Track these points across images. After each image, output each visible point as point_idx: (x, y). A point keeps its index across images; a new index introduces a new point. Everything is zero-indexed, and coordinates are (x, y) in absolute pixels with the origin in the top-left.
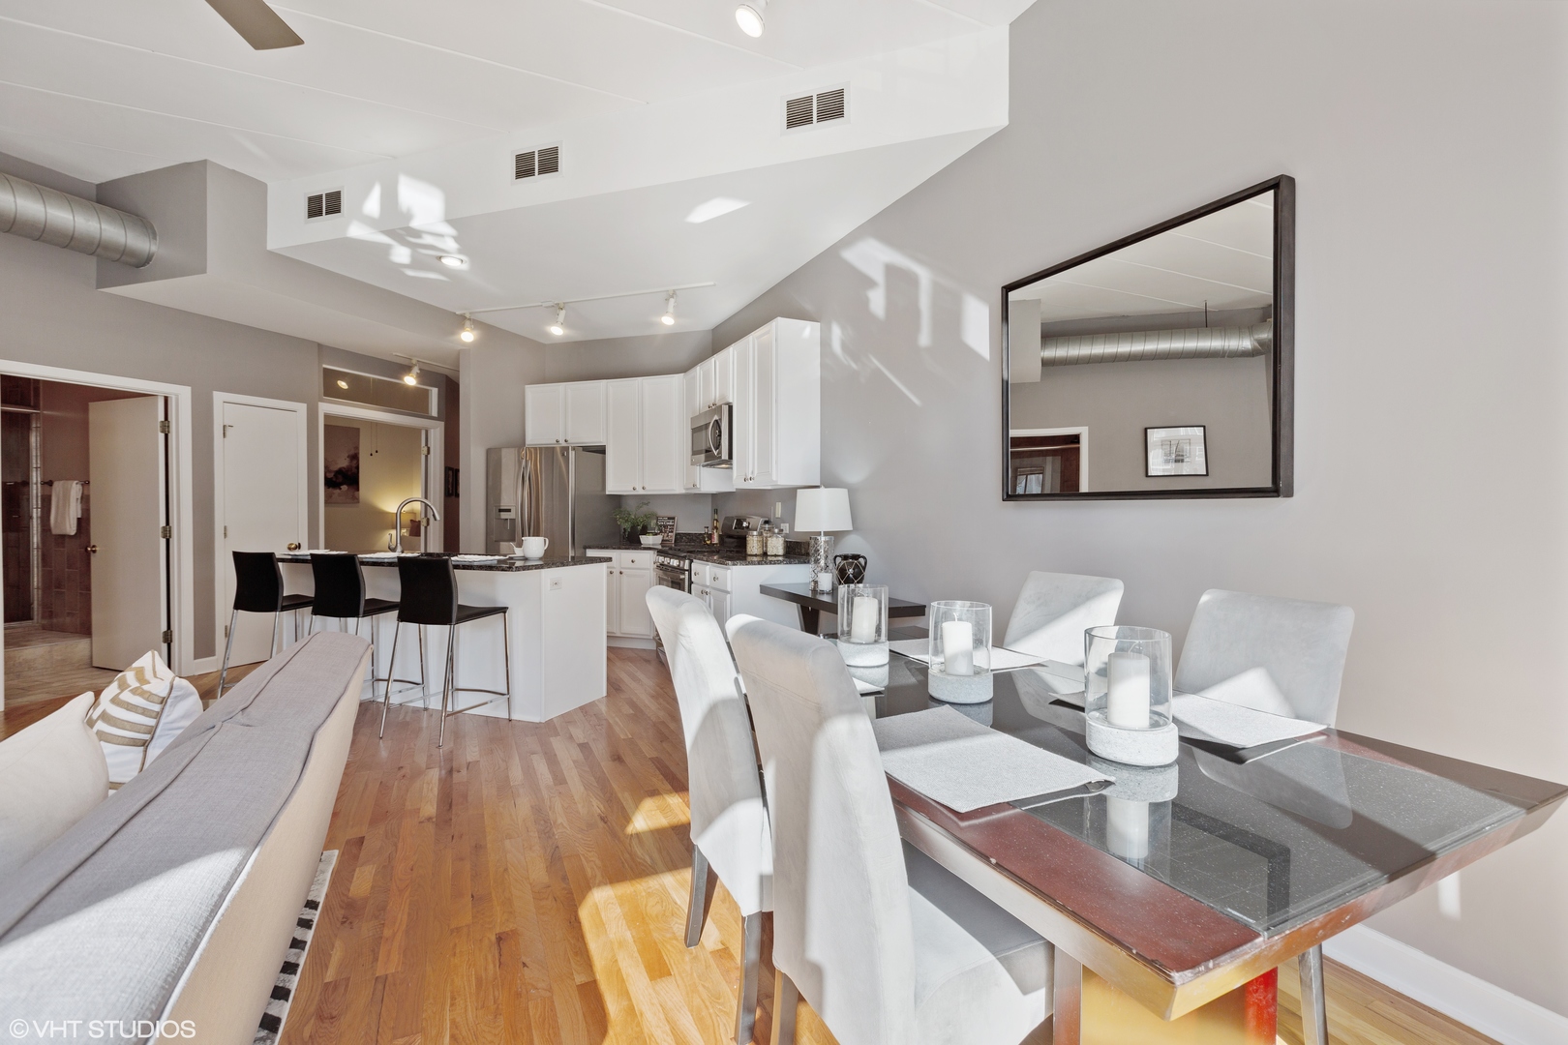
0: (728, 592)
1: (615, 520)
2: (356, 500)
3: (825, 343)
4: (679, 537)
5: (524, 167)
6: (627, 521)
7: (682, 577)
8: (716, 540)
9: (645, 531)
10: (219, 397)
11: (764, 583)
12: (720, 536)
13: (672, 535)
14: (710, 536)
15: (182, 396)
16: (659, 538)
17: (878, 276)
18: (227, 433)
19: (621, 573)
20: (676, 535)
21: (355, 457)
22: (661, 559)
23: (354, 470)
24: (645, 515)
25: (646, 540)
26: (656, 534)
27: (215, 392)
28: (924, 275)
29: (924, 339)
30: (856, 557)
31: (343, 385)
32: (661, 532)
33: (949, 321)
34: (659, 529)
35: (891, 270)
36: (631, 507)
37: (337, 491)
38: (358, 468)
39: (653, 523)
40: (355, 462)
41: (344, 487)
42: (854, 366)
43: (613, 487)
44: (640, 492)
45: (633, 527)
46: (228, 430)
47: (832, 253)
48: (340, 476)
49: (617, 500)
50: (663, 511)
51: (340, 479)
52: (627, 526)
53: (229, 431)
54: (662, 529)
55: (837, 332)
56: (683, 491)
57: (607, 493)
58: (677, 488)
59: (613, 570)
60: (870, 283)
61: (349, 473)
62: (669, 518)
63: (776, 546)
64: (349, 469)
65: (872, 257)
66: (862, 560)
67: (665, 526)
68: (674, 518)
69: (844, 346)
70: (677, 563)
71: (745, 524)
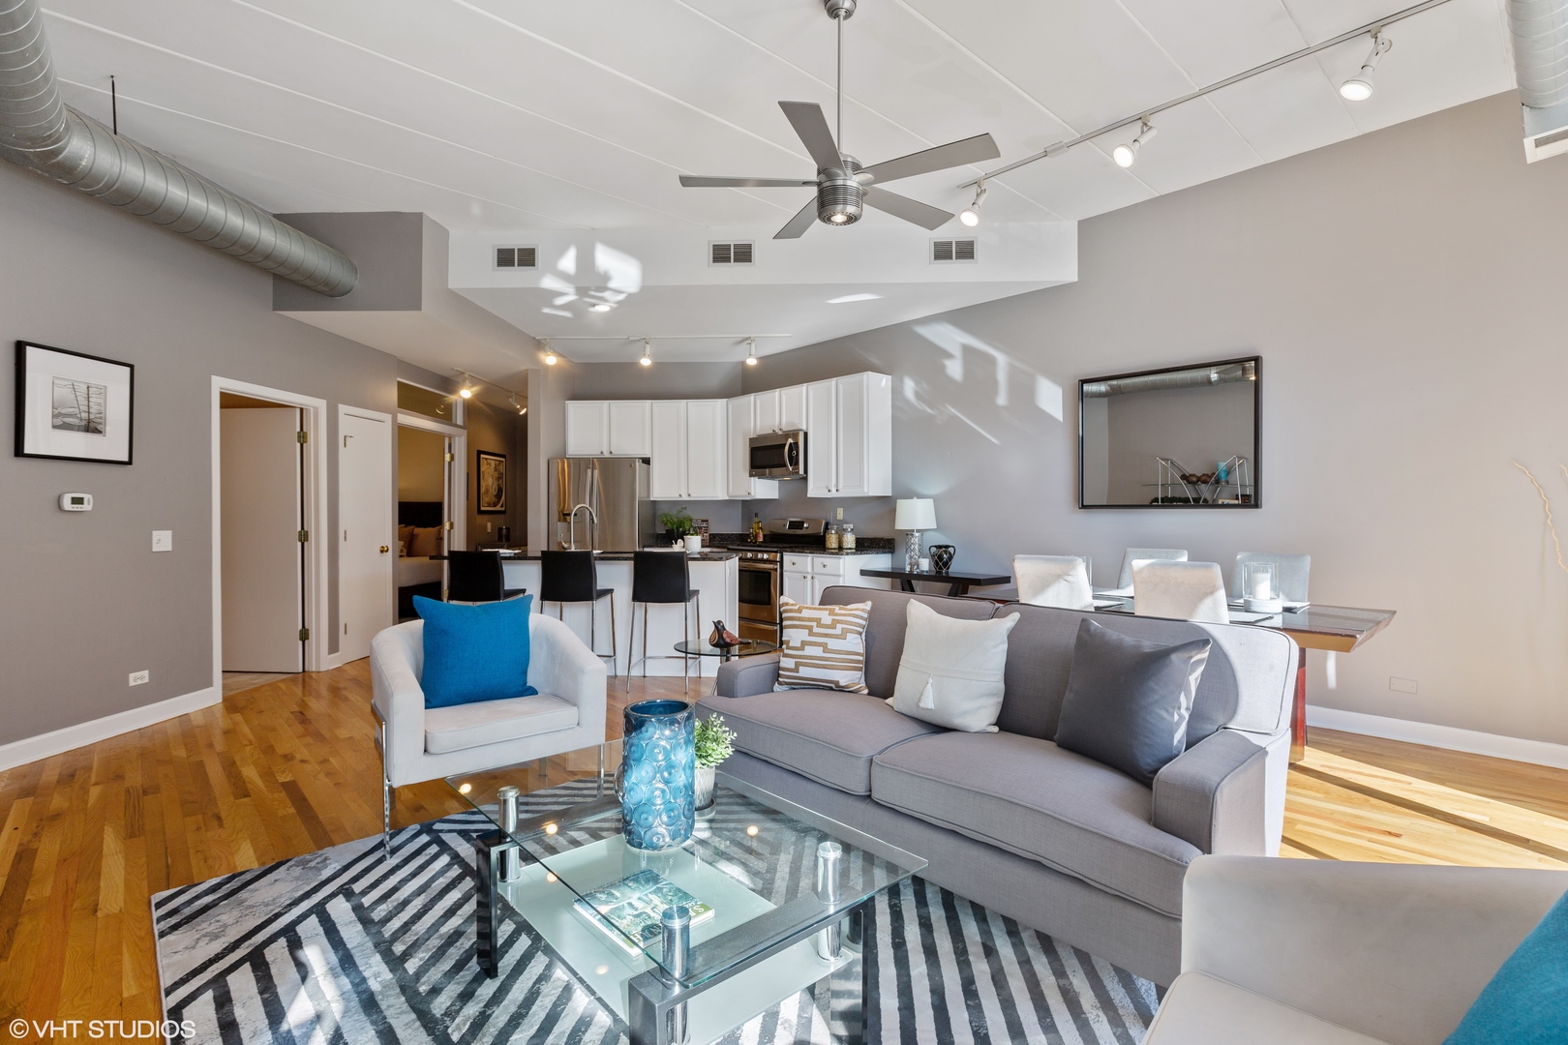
0: (839, 576)
3: (897, 392)
4: (714, 536)
5: (721, 254)
7: (772, 567)
8: (761, 536)
10: (342, 409)
11: (863, 569)
12: (764, 536)
13: (707, 535)
17: (957, 352)
18: (347, 444)
20: (710, 535)
27: (339, 406)
28: (1001, 359)
29: (1002, 400)
30: (947, 547)
33: (1024, 392)
35: (967, 350)
42: (929, 411)
43: (656, 494)
44: (685, 498)
46: (348, 439)
47: (906, 327)
49: (658, 504)
50: (697, 515)
55: (909, 387)
56: (727, 498)
57: (650, 499)
60: (949, 356)
62: (703, 521)
63: (850, 540)
65: (950, 338)
66: (951, 550)
67: (700, 528)
68: (707, 521)
69: (917, 395)
70: (766, 556)
71: (805, 525)
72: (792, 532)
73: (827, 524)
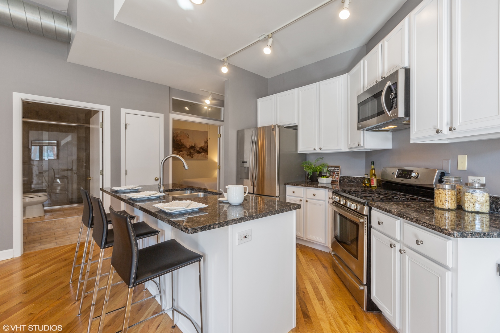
1: (303, 168)
2: (206, 158)
4: (342, 179)
6: (310, 169)
7: (361, 220)
8: (374, 183)
9: (320, 175)
10: (123, 111)
12: (378, 181)
13: (338, 177)
14: (369, 180)
15: (106, 110)
16: (330, 180)
18: (127, 127)
19: (307, 201)
20: (340, 177)
21: (206, 142)
22: (337, 199)
23: (206, 147)
24: (321, 165)
25: (323, 181)
26: (328, 177)
27: (122, 109)
31: (187, 108)
32: (331, 175)
34: (329, 174)
36: (312, 160)
37: (200, 155)
38: (207, 146)
39: (325, 170)
40: (206, 144)
41: (203, 153)
43: (302, 148)
44: (318, 151)
45: (314, 173)
48: (201, 149)
49: (304, 156)
50: (332, 163)
51: (201, 150)
52: (310, 171)
53: (128, 126)
54: (331, 173)
56: (348, 150)
57: (298, 152)
58: (343, 148)
59: (301, 199)
61: (204, 148)
62: (336, 167)
64: (204, 146)
67: (333, 172)
68: (338, 167)
70: (353, 206)
71: (413, 174)
72: (399, 180)
73: (443, 174)
